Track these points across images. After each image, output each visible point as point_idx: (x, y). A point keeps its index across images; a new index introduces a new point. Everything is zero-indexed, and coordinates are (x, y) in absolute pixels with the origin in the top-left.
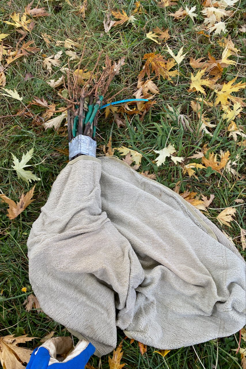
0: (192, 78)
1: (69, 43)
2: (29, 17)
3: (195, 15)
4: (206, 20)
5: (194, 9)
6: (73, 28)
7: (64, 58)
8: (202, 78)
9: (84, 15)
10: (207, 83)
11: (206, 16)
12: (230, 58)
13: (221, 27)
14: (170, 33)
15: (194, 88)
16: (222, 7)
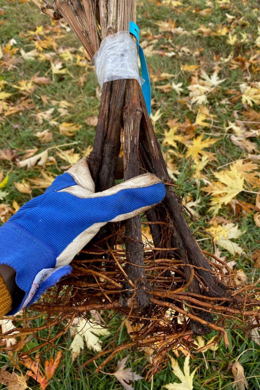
0: (166, 134)
1: (64, 103)
2: (34, 83)
3: (181, 90)
4: (191, 94)
5: (180, 84)
6: (71, 93)
7: (55, 114)
8: (175, 134)
9: (82, 84)
10: (179, 138)
11: (190, 91)
12: (205, 121)
13: (202, 99)
14: (155, 101)
15: (167, 143)
16: (208, 86)
